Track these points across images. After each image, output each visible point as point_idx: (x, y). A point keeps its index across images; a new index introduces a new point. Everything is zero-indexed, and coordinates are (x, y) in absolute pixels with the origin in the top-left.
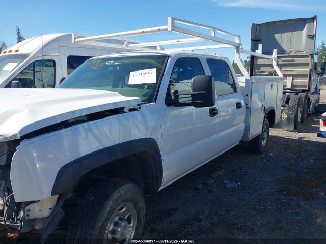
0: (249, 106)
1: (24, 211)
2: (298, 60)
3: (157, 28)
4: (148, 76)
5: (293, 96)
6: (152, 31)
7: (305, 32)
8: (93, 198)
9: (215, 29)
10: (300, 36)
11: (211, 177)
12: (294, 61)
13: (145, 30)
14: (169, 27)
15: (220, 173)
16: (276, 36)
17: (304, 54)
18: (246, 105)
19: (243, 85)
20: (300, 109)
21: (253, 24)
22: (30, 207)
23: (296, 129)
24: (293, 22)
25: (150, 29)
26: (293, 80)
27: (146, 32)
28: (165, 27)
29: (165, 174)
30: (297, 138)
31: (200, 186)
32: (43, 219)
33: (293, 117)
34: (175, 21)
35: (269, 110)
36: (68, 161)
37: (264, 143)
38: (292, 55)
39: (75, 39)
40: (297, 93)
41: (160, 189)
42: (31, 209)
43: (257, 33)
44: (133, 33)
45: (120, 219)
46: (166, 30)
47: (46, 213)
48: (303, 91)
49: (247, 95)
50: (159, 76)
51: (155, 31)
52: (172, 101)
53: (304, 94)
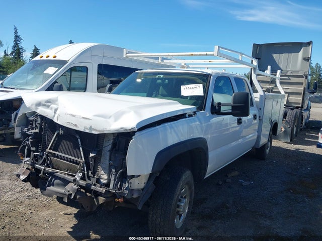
0: (261, 118)
1: (128, 183)
2: (293, 80)
3: (205, 53)
4: (197, 90)
5: (289, 112)
6: (200, 55)
7: (300, 54)
8: (168, 178)
9: (242, 54)
10: (297, 58)
11: (227, 176)
12: (290, 79)
13: (193, 53)
14: (215, 53)
15: (235, 173)
16: (274, 56)
17: (299, 74)
18: (260, 117)
19: (258, 100)
20: (296, 124)
21: (254, 44)
22: (132, 180)
23: (292, 141)
24: (291, 45)
25: (198, 53)
26: (288, 97)
27: (194, 55)
28: (212, 53)
29: (209, 166)
30: (294, 150)
31: (220, 183)
32: (138, 190)
33: (289, 130)
34: (220, 49)
35: (274, 123)
36: (162, 149)
37: (268, 151)
38: (288, 74)
39: (127, 54)
40: (292, 109)
41: (205, 177)
42: (132, 182)
43: (257, 52)
44: (183, 55)
45: (182, 197)
46: (213, 55)
47: (142, 185)
48: (297, 108)
49: (260, 109)
50: (206, 90)
51: (203, 55)
52: (216, 110)
53: (298, 111)
